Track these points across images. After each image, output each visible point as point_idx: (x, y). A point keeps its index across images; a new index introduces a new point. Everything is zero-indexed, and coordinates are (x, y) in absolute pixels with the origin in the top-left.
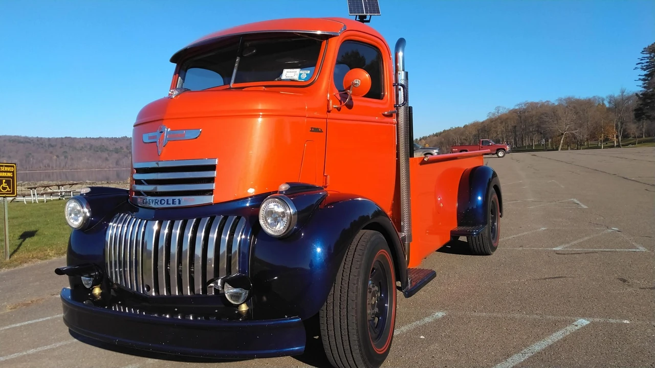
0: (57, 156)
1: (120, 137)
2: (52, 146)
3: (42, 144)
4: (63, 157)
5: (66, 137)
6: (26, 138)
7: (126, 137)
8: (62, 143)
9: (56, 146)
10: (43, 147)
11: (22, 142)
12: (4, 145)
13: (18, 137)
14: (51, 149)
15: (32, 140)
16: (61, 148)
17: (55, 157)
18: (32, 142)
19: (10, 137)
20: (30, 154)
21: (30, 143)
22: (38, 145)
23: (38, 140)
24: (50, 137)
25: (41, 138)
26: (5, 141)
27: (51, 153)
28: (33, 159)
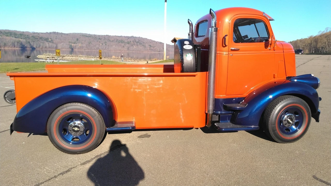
0: (102, 44)
1: (130, 36)
2: (100, 39)
3: (96, 38)
4: (105, 45)
5: (106, 35)
6: (89, 34)
7: (133, 36)
8: (105, 38)
9: (102, 39)
10: (96, 39)
11: (87, 37)
12: (80, 38)
13: (86, 34)
14: (100, 40)
15: (92, 36)
16: (104, 40)
17: (101, 44)
18: (92, 37)
19: (83, 34)
20: (91, 42)
21: (91, 37)
22: (94, 38)
23: (94, 36)
24: (100, 35)
25: (96, 35)
26: (80, 35)
27: (100, 42)
28: (92, 44)
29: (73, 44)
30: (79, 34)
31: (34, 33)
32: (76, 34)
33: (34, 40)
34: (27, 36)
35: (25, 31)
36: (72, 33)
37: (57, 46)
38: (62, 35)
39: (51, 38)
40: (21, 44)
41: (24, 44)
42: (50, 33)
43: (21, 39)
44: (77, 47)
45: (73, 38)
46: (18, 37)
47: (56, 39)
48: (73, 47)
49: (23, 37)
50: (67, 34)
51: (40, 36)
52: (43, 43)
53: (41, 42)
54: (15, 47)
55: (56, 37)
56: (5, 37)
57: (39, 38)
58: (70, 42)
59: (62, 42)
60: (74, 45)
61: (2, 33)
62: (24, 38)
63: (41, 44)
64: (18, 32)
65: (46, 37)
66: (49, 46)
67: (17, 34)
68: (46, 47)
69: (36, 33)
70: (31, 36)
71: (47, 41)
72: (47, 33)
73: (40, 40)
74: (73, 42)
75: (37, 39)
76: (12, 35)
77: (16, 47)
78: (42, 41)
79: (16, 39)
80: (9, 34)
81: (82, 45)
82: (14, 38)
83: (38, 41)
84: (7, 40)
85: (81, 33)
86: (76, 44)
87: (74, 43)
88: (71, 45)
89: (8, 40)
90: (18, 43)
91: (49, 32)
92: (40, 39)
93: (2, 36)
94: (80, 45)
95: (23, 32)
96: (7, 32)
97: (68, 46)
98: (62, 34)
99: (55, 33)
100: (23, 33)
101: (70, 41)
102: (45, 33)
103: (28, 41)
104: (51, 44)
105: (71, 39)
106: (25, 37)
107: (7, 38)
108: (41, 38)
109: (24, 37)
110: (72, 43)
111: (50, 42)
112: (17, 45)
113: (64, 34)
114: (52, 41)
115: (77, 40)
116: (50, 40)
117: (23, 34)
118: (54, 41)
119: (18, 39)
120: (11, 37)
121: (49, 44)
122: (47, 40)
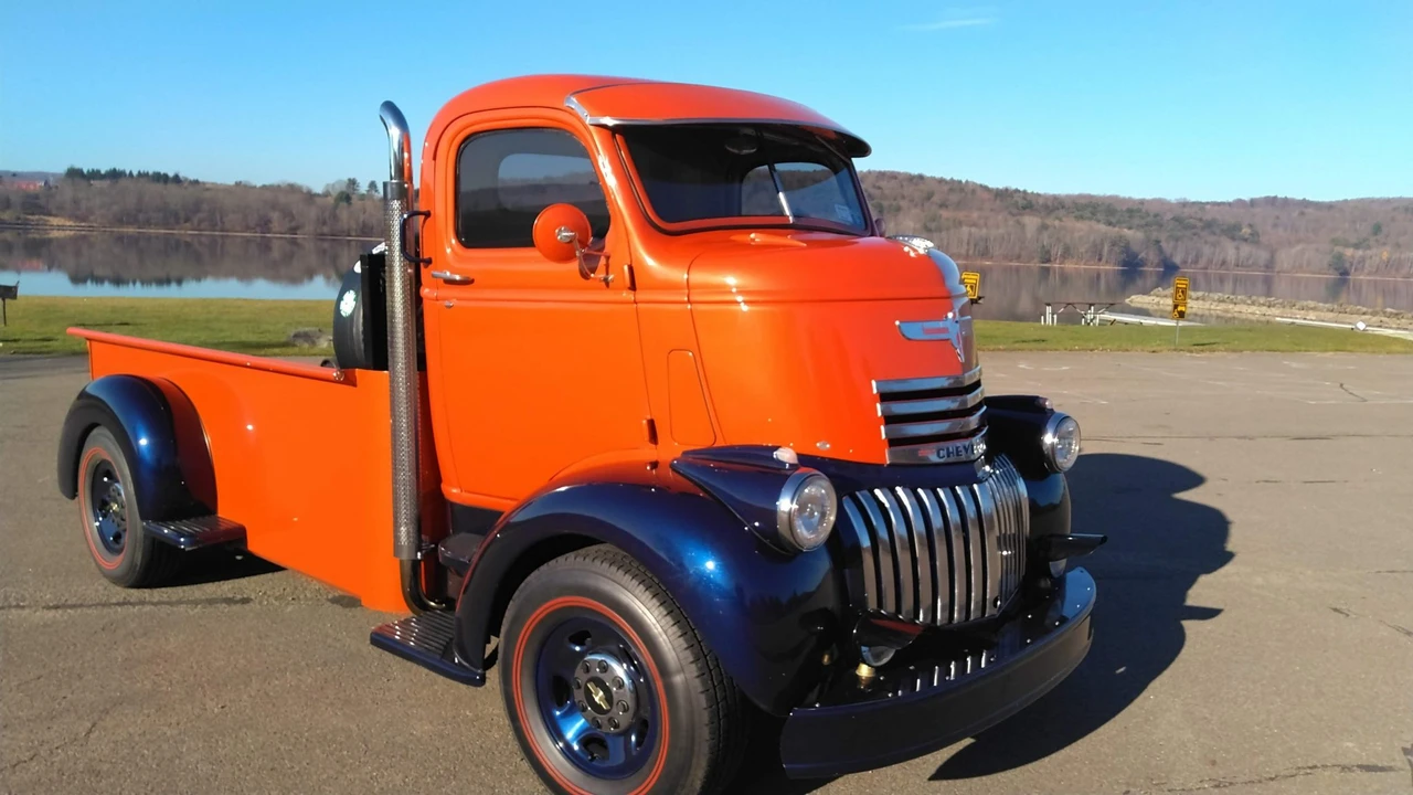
12: (1393, 219)
26: (1395, 209)
29: (1349, 252)
30: (1388, 201)
31: (1184, 204)
32: (1372, 201)
33: (1179, 234)
34: (1156, 216)
35: (1149, 196)
36: (1352, 201)
37: (1272, 257)
38: (1307, 211)
39: (1250, 226)
40: (1127, 249)
41: (1135, 248)
42: (1253, 203)
43: (1130, 228)
44: (1367, 265)
45: (1354, 222)
46: (1119, 222)
47: (1275, 226)
48: (1347, 265)
49: (1136, 221)
50: (1330, 206)
51: (1208, 217)
52: (1214, 245)
53: (1206, 242)
54: (1100, 260)
55: (1278, 218)
56: (1070, 222)
57: (1199, 224)
58: (1335, 242)
59: (1299, 241)
60: (1353, 257)
61: (1063, 207)
62: (1142, 226)
63: (1207, 250)
64: (1124, 201)
65: (1232, 221)
66: (1238, 259)
67: (1119, 209)
68: (1224, 263)
69: (1194, 203)
70: (1169, 216)
71: (1233, 239)
72: (1240, 203)
73: (1203, 234)
74: (1354, 240)
75: (1194, 227)
76: (1099, 216)
77: (1104, 259)
78: (1212, 239)
79: (1110, 228)
80: (1087, 213)
81: (1396, 256)
82: (1102, 227)
83: (1195, 238)
84: (1077, 235)
85: (1400, 200)
86: (1369, 247)
87: (1357, 246)
88: (1340, 257)
89: (1081, 233)
90: (1114, 244)
91: (1246, 197)
92: (1203, 228)
93: (1060, 220)
94: (1385, 256)
95: (1142, 202)
96: (1083, 201)
97: (1328, 259)
98: (1305, 204)
99: (1272, 201)
100: (1140, 206)
101: (1338, 234)
102: (1230, 204)
103: (1154, 235)
104: (1246, 249)
105: (1347, 225)
106: (1149, 219)
107: (1079, 225)
108: (1209, 225)
109: (1143, 222)
110: (1347, 245)
111: (1246, 240)
112: (1110, 251)
113: (1318, 206)
114: (1254, 239)
115: (1377, 229)
116: (1246, 231)
117: (1139, 211)
118: (1263, 239)
119: (1116, 229)
120: (1093, 223)
121: (1237, 248)
122: (1232, 232)
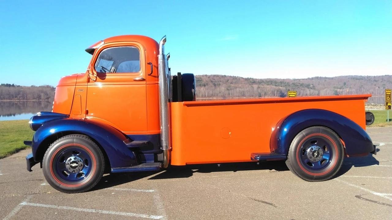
0: (379, 87)
2: (376, 81)
3: (370, 80)
4: (382, 88)
5: (386, 75)
6: (361, 76)
8: (383, 79)
9: (378, 80)
10: (370, 82)
11: (358, 79)
12: (348, 81)
13: (356, 76)
14: (375, 83)
15: (364, 78)
16: (381, 82)
17: (377, 88)
18: (364, 79)
19: (352, 76)
20: (362, 86)
21: (362, 79)
22: (367, 80)
23: (368, 78)
24: (375, 76)
25: (370, 76)
26: (349, 78)
27: (375, 85)
28: (364, 89)
29: (338, 90)
30: (347, 76)
31: (295, 80)
32: (343, 77)
33: (294, 87)
34: (288, 83)
36: (338, 77)
37: (319, 92)
38: (326, 80)
39: (312, 84)
40: (281, 92)
41: (283, 92)
42: (312, 78)
43: (281, 87)
44: (343, 93)
45: (339, 82)
46: (278, 85)
47: (319, 84)
48: (338, 93)
49: (283, 85)
50: (332, 78)
51: (301, 83)
52: (304, 90)
53: (301, 89)
54: (274, 95)
55: (319, 82)
56: (266, 86)
57: (299, 85)
58: (335, 87)
59: (325, 88)
60: (339, 91)
61: (263, 82)
62: (284, 86)
63: (302, 91)
64: (279, 80)
65: (308, 83)
66: (310, 94)
67: (278, 82)
68: (306, 95)
69: (297, 79)
70: (291, 83)
71: (308, 88)
72: (309, 79)
73: (300, 87)
74: (339, 87)
75: (298, 86)
76: (273, 84)
77: (275, 95)
78: (303, 88)
79: (276, 87)
80: (270, 83)
81: (350, 90)
82: (274, 87)
83: (299, 88)
84: (268, 89)
85: (349, 76)
86: (343, 89)
87: (340, 88)
88: (336, 91)
89: (269, 89)
90: (278, 91)
91: (311, 77)
92: (300, 86)
93: (263, 85)
94: (348, 91)
95: (284, 80)
96: (269, 80)
97: (333, 92)
98: (326, 78)
99: (317, 78)
100: (284, 81)
101: (335, 86)
102: (306, 79)
103: (288, 88)
104: (312, 91)
105: (337, 83)
106: (286, 84)
107: (268, 86)
108: (302, 85)
109: (285, 85)
110: (338, 88)
111: (312, 88)
112: (277, 93)
113: (329, 78)
114: (314, 88)
115: (345, 84)
116: (311, 86)
117: (283, 82)
118: (316, 88)
119: (278, 87)
120: (272, 86)
121: (310, 90)
122: (308, 86)
